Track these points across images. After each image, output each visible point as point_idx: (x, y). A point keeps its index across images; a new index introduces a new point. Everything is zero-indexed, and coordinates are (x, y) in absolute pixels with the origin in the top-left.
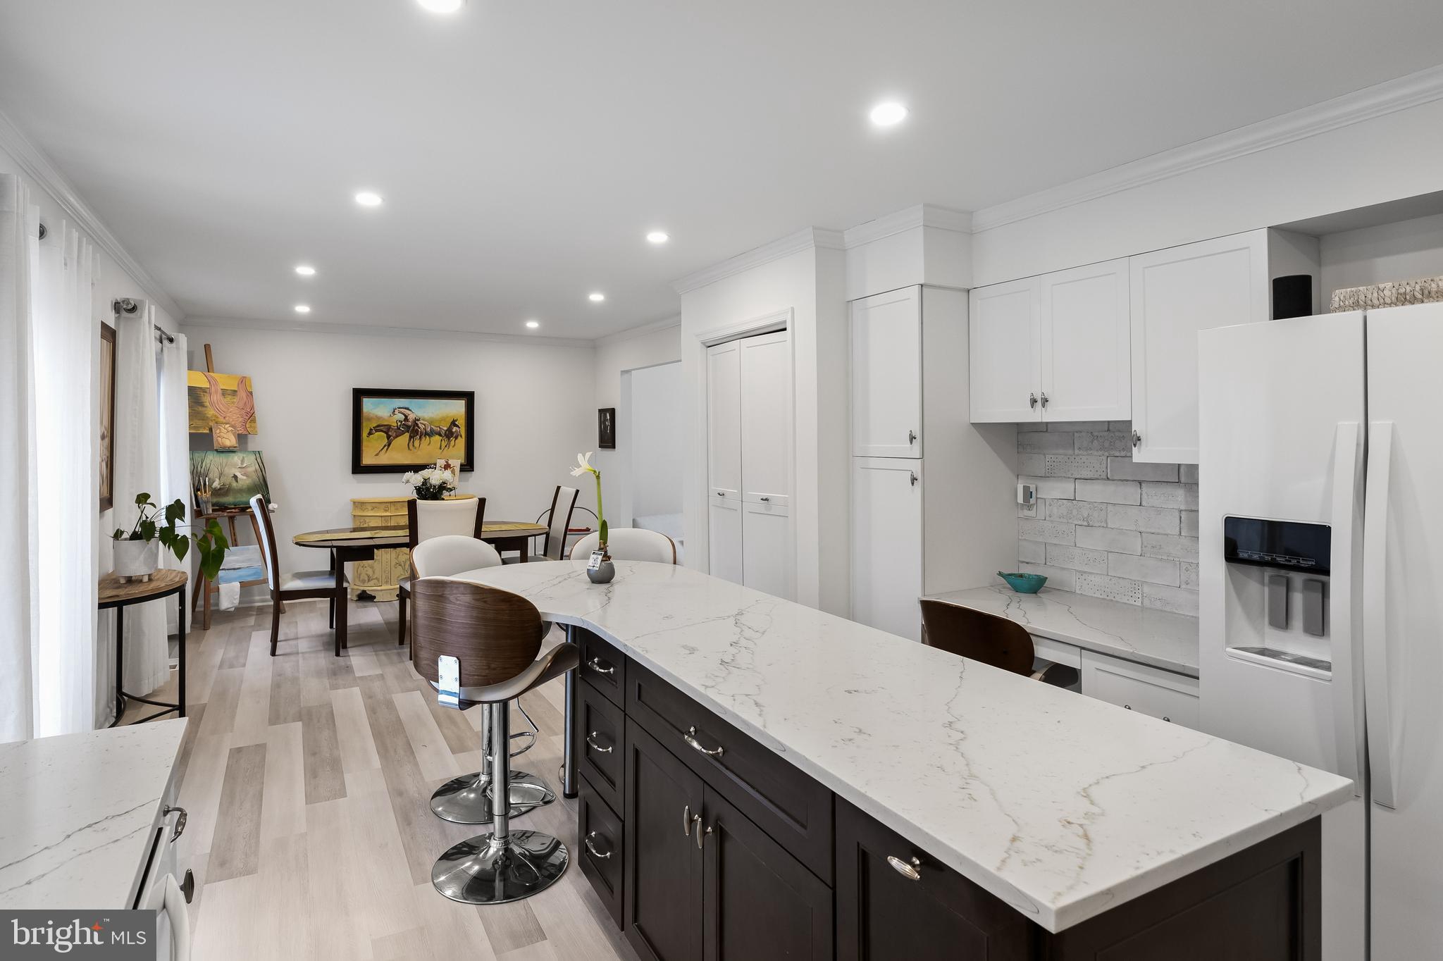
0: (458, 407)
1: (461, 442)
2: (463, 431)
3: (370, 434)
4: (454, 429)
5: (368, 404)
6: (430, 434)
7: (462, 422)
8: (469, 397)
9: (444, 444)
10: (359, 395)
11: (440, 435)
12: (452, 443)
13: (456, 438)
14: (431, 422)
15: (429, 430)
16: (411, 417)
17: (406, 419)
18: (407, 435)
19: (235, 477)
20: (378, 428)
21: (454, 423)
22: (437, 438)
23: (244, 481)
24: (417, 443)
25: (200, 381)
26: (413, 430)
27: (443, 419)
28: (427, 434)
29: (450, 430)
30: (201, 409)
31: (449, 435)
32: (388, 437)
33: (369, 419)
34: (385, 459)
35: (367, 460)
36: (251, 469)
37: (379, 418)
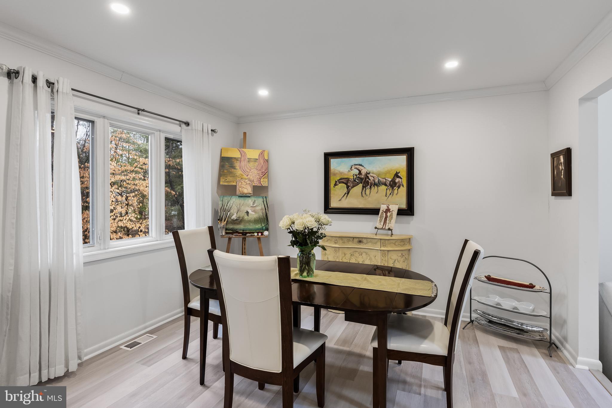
0: (401, 161)
1: (403, 191)
2: (404, 181)
3: (335, 185)
4: (397, 180)
5: (334, 162)
6: (378, 184)
7: (404, 174)
8: (409, 152)
9: (389, 192)
10: (328, 156)
11: (386, 185)
12: (396, 191)
13: (399, 187)
14: (378, 175)
15: (377, 181)
16: (364, 172)
17: (360, 173)
18: (361, 185)
19: (247, 213)
20: (341, 181)
21: (397, 175)
22: (383, 187)
23: (253, 215)
24: (368, 191)
25: (234, 153)
26: (365, 181)
27: (388, 172)
28: (375, 184)
29: (393, 181)
30: (233, 170)
31: (393, 185)
32: (348, 187)
33: (335, 174)
34: (346, 203)
35: (334, 204)
36: (259, 208)
37: (341, 173)
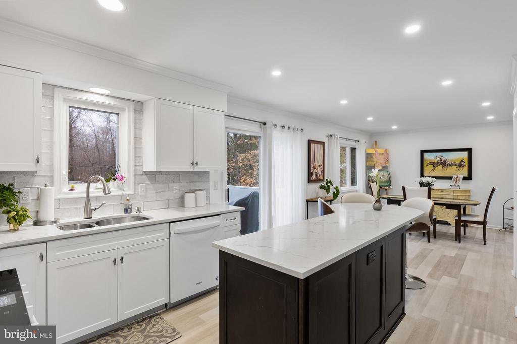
0: (465, 155)
1: (466, 169)
2: (467, 164)
3: (427, 165)
4: (462, 163)
5: (426, 155)
6: (452, 165)
7: (466, 161)
8: (470, 151)
9: (458, 169)
10: (423, 152)
11: (456, 165)
12: (462, 168)
13: (463, 167)
14: (452, 161)
15: (451, 164)
16: (443, 159)
18: (441, 166)
19: (381, 178)
20: (430, 164)
21: (462, 161)
22: (454, 167)
23: (383, 179)
24: (445, 168)
25: (372, 151)
26: (444, 164)
27: (457, 160)
28: (450, 165)
30: (372, 159)
31: (460, 165)
32: (434, 166)
33: (427, 160)
34: (432, 174)
35: (427, 173)
36: (386, 176)
37: (430, 160)
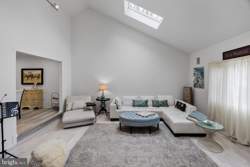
0: (40, 72)
4: (39, 76)
5: (24, 72)
6: (35, 77)
7: (41, 75)
8: (42, 70)
10: (23, 70)
13: (40, 78)
14: (35, 75)
16: (32, 74)
17: (31, 74)
18: (31, 77)
20: (26, 76)
21: (39, 75)
22: (36, 78)
24: (33, 79)
26: (32, 76)
27: (37, 74)
28: (34, 77)
29: (38, 76)
31: (38, 77)
32: (28, 78)
33: (24, 74)
34: (27, 82)
35: (24, 82)
37: (26, 74)
